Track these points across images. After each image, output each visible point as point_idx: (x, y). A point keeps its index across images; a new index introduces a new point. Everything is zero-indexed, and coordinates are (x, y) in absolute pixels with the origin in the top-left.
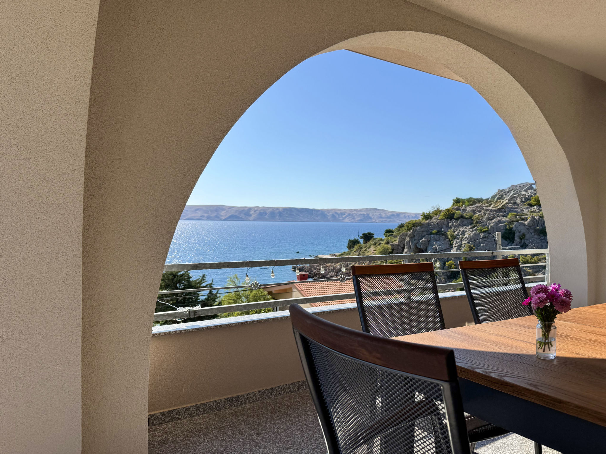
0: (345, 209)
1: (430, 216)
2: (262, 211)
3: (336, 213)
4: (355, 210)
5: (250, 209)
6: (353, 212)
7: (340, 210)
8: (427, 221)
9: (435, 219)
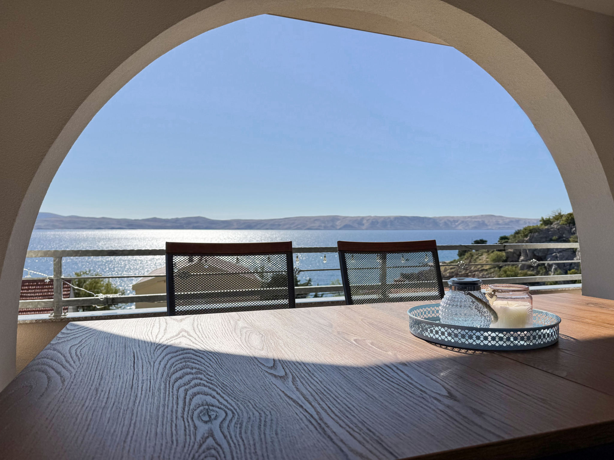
0: (458, 217)
1: (550, 221)
2: (374, 221)
3: (449, 220)
4: (469, 217)
5: (363, 218)
6: (467, 220)
7: (453, 217)
8: (546, 227)
9: (555, 224)
